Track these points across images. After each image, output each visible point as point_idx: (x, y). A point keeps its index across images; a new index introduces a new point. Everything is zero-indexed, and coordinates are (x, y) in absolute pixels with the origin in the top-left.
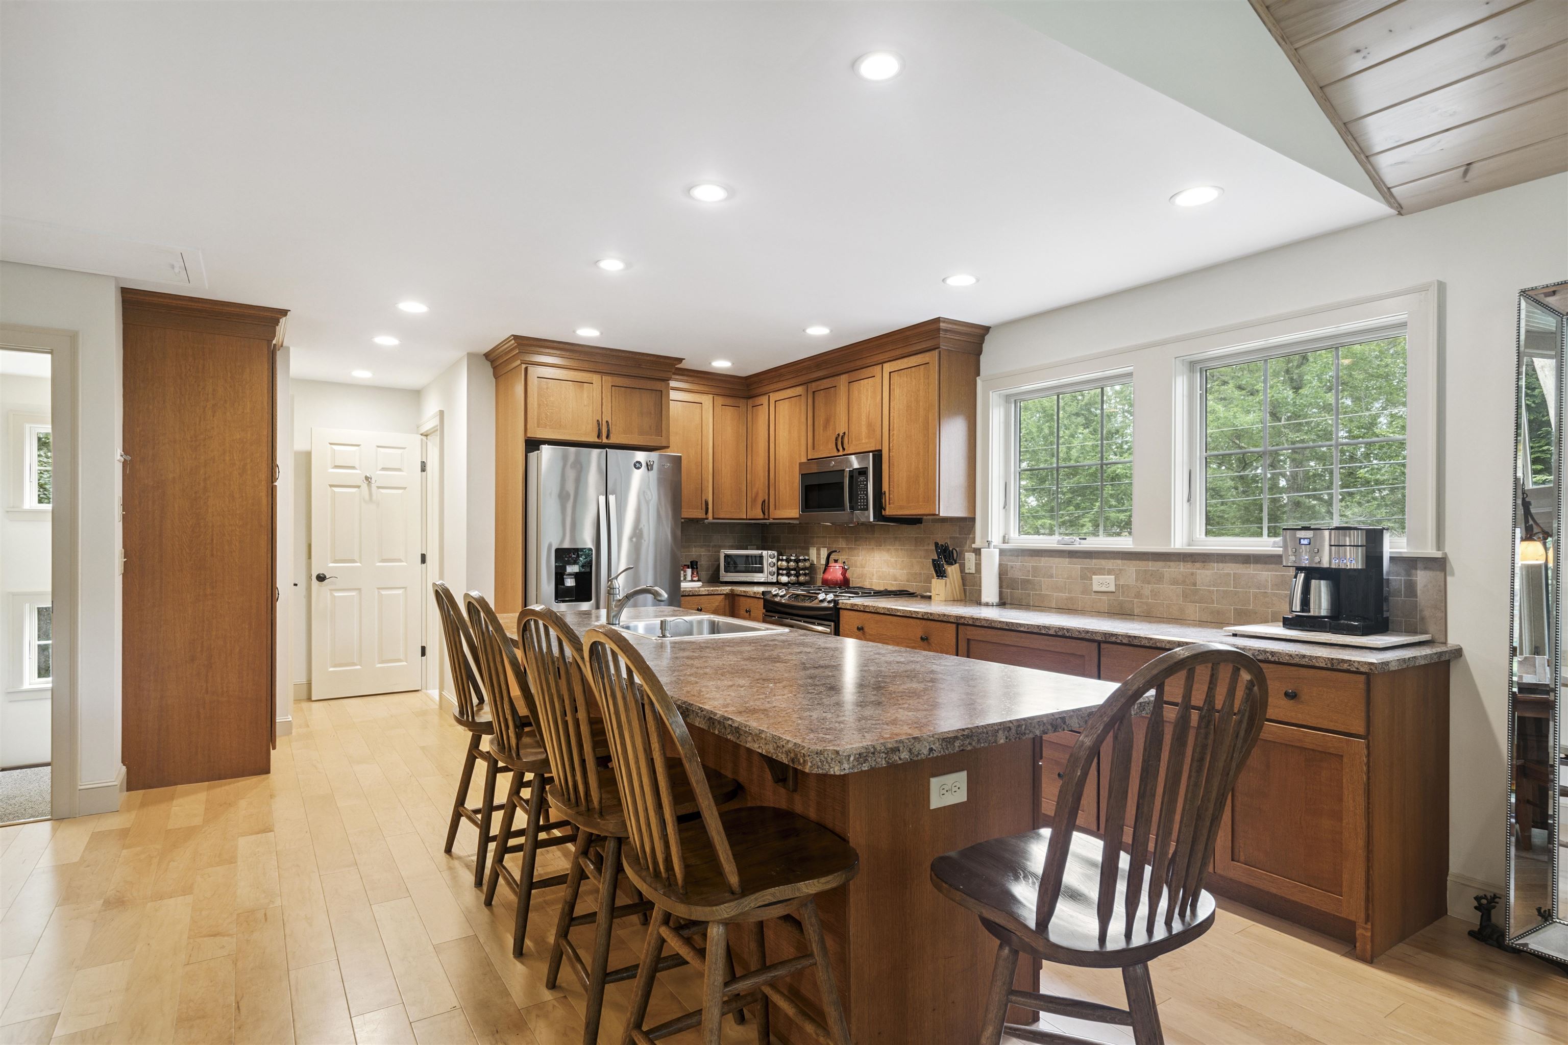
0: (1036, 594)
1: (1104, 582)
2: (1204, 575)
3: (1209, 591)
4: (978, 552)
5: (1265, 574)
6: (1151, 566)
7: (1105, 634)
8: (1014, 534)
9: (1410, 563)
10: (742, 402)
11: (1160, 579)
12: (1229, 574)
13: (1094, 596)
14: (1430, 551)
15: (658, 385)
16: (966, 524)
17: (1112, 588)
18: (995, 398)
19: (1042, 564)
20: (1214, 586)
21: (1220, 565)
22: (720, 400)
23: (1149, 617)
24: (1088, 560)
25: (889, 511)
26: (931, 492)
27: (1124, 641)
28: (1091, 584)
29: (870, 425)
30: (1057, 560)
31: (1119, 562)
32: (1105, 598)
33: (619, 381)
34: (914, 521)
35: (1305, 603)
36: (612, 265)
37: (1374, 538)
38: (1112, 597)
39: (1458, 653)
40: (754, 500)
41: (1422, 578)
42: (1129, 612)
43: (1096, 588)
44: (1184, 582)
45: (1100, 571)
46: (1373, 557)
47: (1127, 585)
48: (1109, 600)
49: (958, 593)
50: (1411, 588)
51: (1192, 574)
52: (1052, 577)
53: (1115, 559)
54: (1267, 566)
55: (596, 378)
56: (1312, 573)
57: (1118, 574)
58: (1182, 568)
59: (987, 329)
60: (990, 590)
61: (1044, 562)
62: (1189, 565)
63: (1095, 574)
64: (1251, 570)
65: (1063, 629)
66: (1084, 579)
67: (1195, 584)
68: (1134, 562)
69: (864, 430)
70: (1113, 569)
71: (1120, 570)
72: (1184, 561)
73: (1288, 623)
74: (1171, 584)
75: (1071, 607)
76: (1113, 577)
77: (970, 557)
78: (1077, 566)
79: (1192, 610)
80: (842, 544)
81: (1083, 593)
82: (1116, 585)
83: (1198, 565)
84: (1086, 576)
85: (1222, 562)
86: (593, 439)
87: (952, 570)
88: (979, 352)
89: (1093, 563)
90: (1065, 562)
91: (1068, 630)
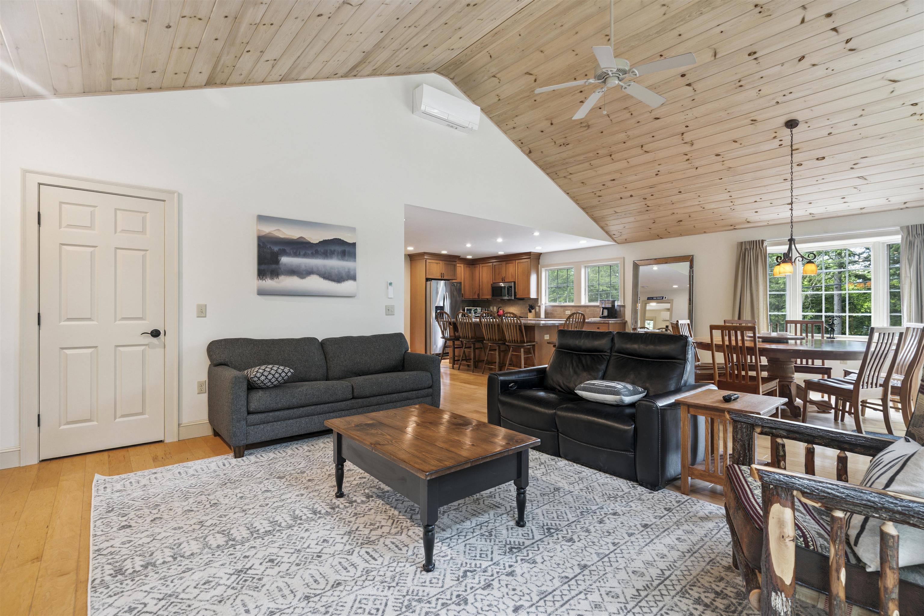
0: (553, 316)
1: (568, 312)
2: (586, 310)
4: (540, 306)
5: (598, 309)
6: (578, 308)
8: (547, 302)
9: (620, 306)
10: (471, 266)
12: (591, 309)
13: (566, 316)
14: (623, 304)
15: (454, 263)
16: (536, 300)
18: (543, 270)
20: (589, 312)
22: (465, 266)
24: (564, 308)
25: (517, 297)
26: (529, 292)
29: (512, 275)
30: (557, 308)
32: (568, 316)
33: (446, 262)
34: (522, 299)
35: (603, 314)
36: (469, 245)
37: (613, 302)
39: (627, 321)
40: (475, 293)
41: (622, 309)
43: (566, 314)
45: (567, 310)
46: (613, 306)
49: (534, 316)
50: (620, 310)
51: (584, 310)
52: (556, 312)
53: (570, 307)
55: (441, 262)
56: (604, 308)
57: (571, 310)
59: (541, 253)
60: (543, 315)
61: (555, 308)
62: (584, 308)
64: (595, 308)
68: (574, 308)
69: (510, 276)
73: (600, 317)
75: (561, 318)
77: (537, 308)
78: (562, 309)
80: (500, 305)
81: (564, 315)
82: (571, 313)
83: (586, 308)
84: (564, 311)
85: (590, 307)
86: (440, 278)
87: (533, 311)
88: (539, 259)
89: (566, 308)
90: (559, 308)
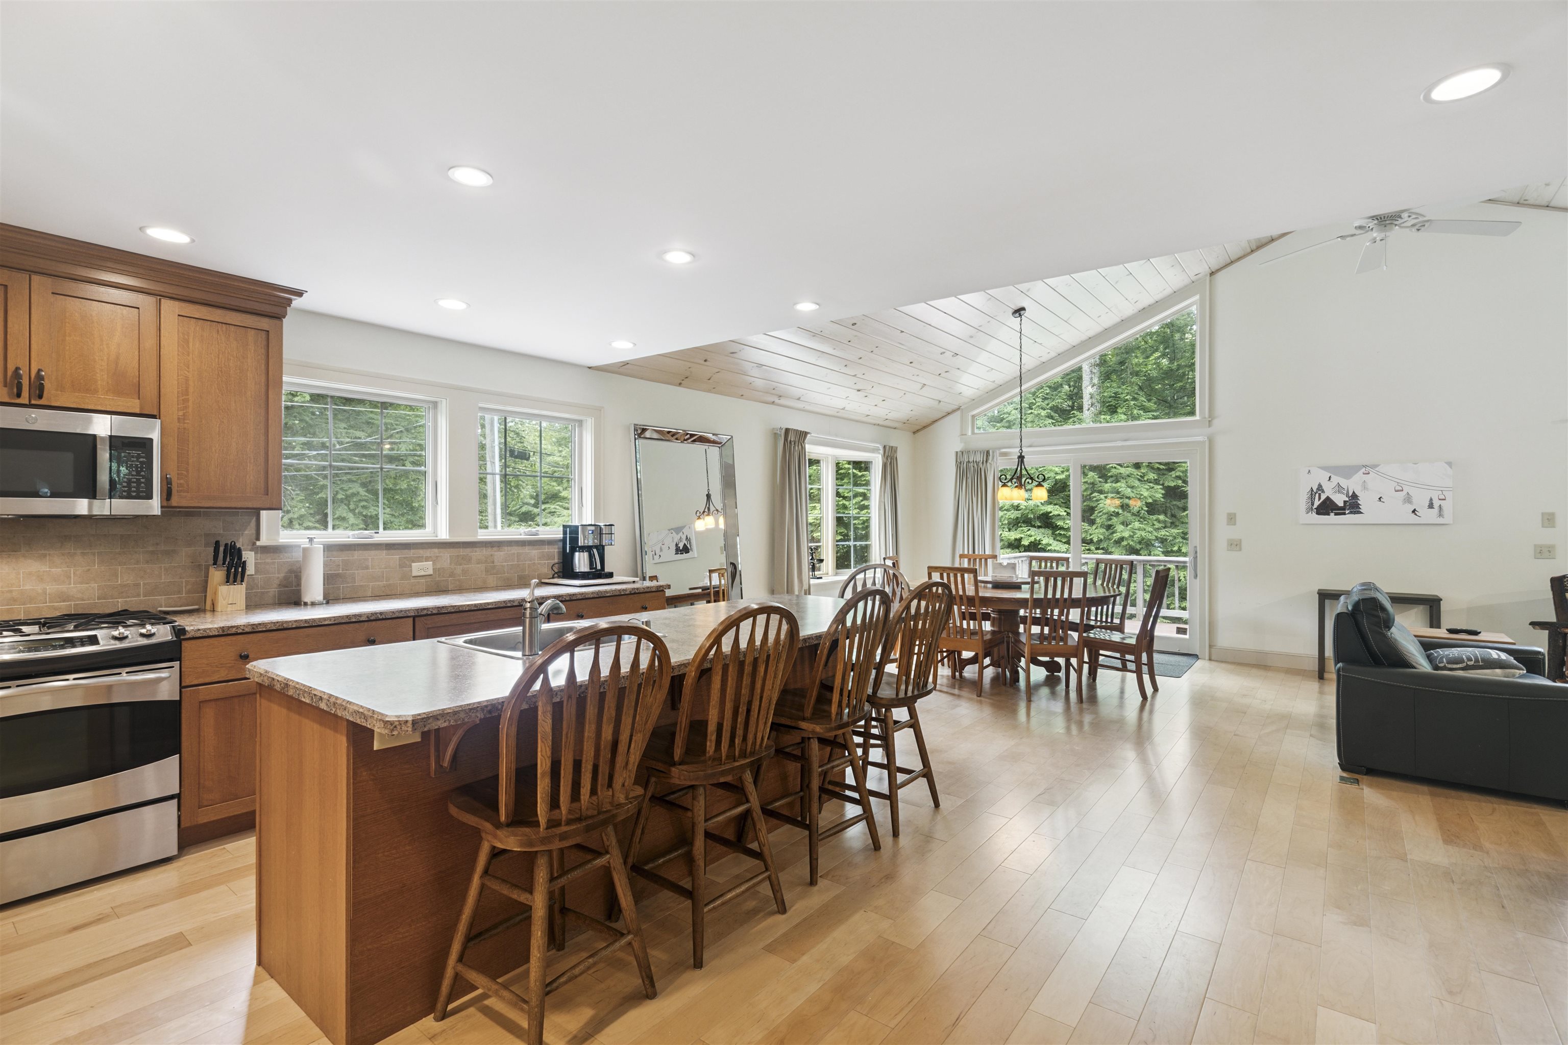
0: (347, 587)
1: (422, 568)
2: (499, 556)
3: (502, 566)
6: (462, 552)
7: (417, 610)
11: (469, 560)
12: (514, 554)
13: (413, 581)
17: (430, 572)
19: (356, 557)
20: (505, 562)
21: (509, 548)
23: (460, 589)
24: (407, 551)
27: (434, 612)
28: (411, 571)
30: (373, 553)
31: (436, 550)
32: (423, 580)
38: (429, 579)
42: (444, 589)
43: (415, 573)
44: (486, 561)
45: (419, 559)
47: (443, 568)
48: (426, 582)
51: (492, 555)
52: (367, 568)
53: (432, 548)
54: (535, 547)
57: (435, 560)
58: (486, 552)
61: (357, 555)
62: (489, 549)
63: (414, 562)
64: (527, 550)
65: (376, 613)
66: (404, 567)
67: (493, 562)
68: (449, 550)
70: (430, 557)
71: (437, 557)
72: (486, 547)
74: (477, 564)
75: (389, 593)
76: (431, 562)
77: (248, 557)
78: (395, 557)
79: (492, 580)
81: (402, 579)
82: (433, 569)
83: (495, 549)
84: (405, 564)
85: (510, 546)
89: (412, 553)
90: (383, 554)
91: (381, 613)
